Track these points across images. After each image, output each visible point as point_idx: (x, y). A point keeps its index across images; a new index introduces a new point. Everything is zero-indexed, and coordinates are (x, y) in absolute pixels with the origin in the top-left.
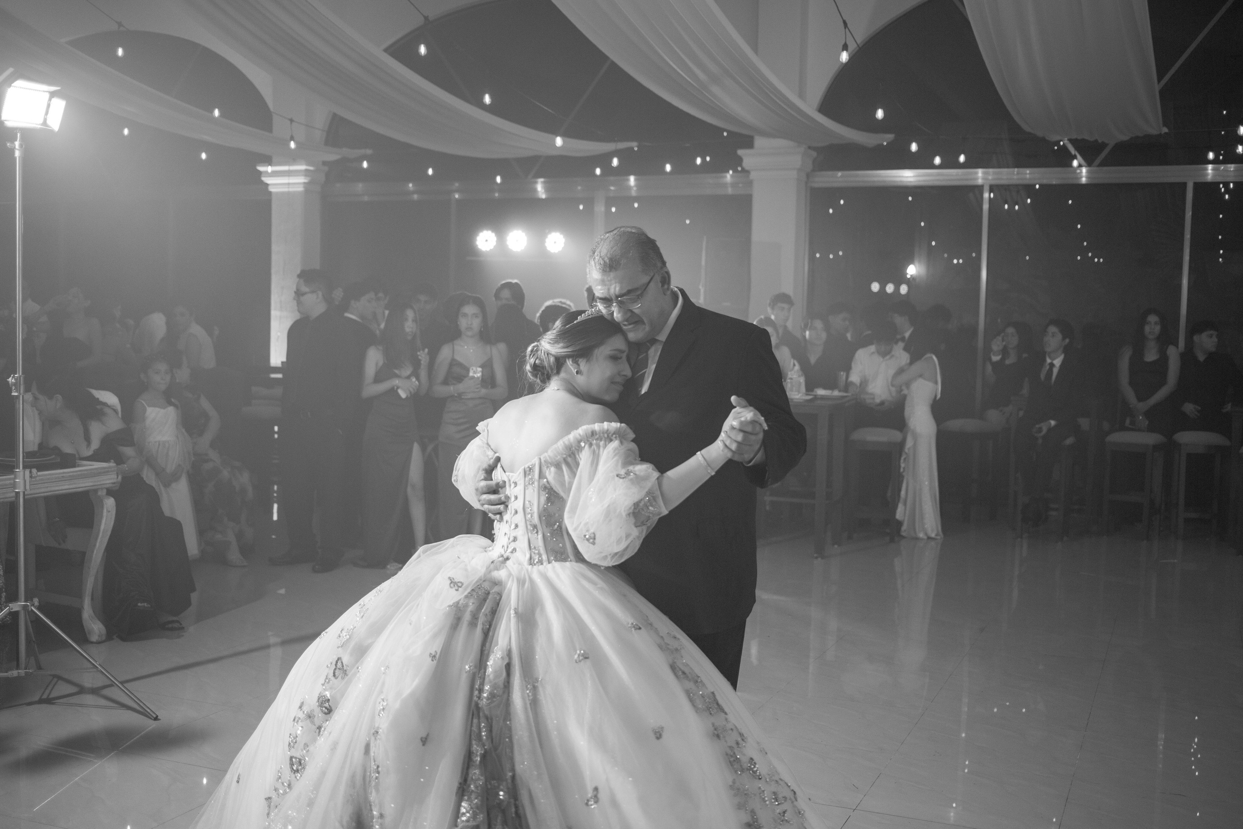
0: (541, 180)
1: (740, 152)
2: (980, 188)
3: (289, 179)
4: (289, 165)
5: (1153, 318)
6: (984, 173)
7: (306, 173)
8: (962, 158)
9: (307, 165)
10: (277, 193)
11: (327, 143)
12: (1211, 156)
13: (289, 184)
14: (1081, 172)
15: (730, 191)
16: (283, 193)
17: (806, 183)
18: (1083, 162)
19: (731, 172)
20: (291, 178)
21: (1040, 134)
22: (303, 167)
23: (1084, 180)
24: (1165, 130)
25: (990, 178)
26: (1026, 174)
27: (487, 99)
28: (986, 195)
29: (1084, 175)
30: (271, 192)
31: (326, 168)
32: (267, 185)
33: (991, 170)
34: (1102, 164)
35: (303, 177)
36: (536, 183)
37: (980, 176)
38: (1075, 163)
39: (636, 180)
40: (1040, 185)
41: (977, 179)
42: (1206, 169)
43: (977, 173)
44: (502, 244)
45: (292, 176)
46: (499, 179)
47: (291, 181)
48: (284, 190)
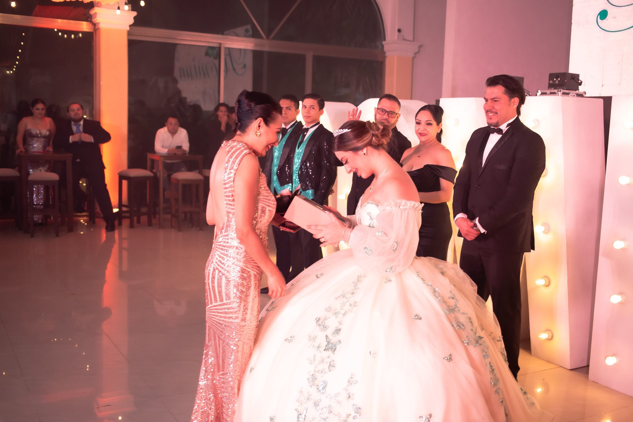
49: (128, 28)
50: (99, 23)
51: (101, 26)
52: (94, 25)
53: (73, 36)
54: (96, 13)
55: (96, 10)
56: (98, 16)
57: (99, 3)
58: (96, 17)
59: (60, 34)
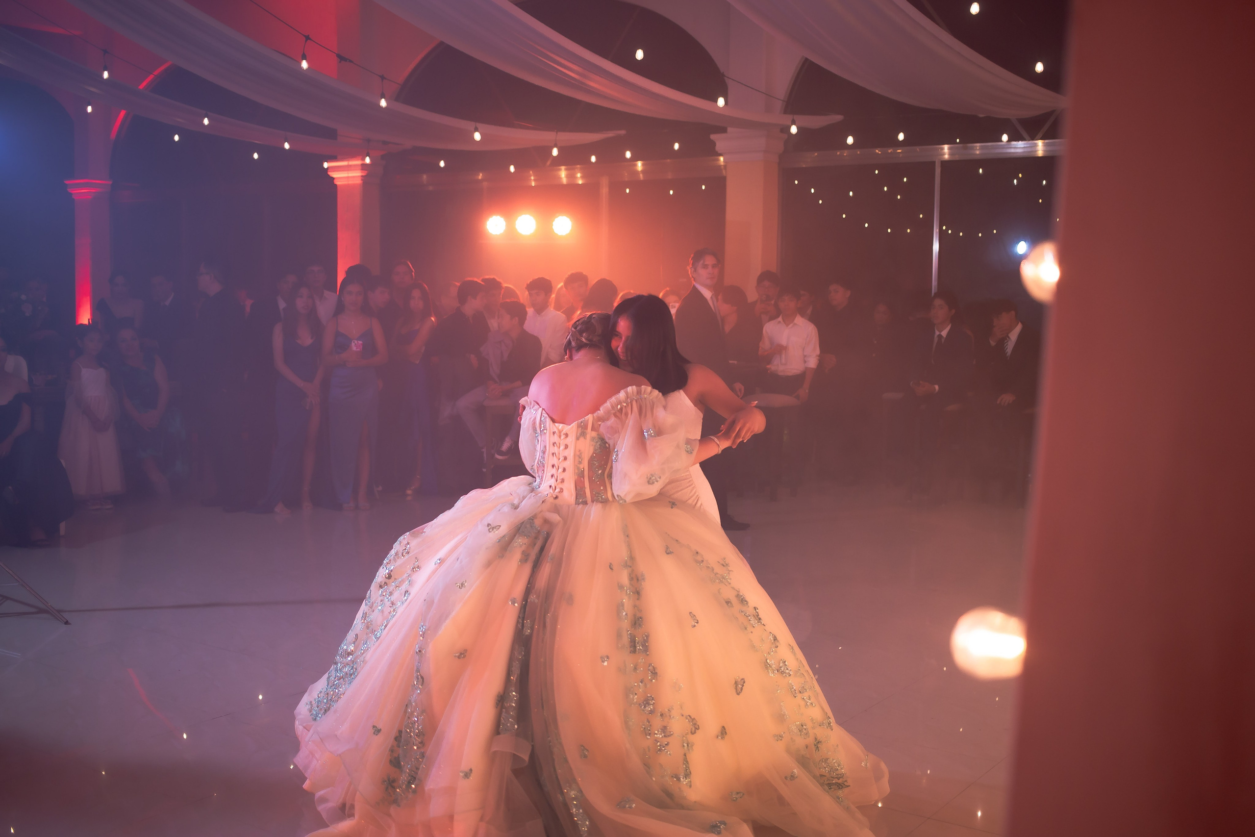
0: (563, 168)
1: (713, 137)
2: (935, 165)
4: (348, 161)
7: (364, 167)
10: (340, 185)
13: (348, 177)
16: (345, 186)
17: (780, 164)
20: (349, 172)
22: (360, 162)
23: (1040, 153)
28: (938, 171)
30: (336, 185)
32: (333, 179)
35: (359, 171)
36: (560, 170)
38: (1005, 138)
39: (643, 165)
41: (937, 155)
43: (943, 149)
44: (511, 228)
45: (351, 170)
46: (512, 169)
47: (350, 175)
48: (346, 183)
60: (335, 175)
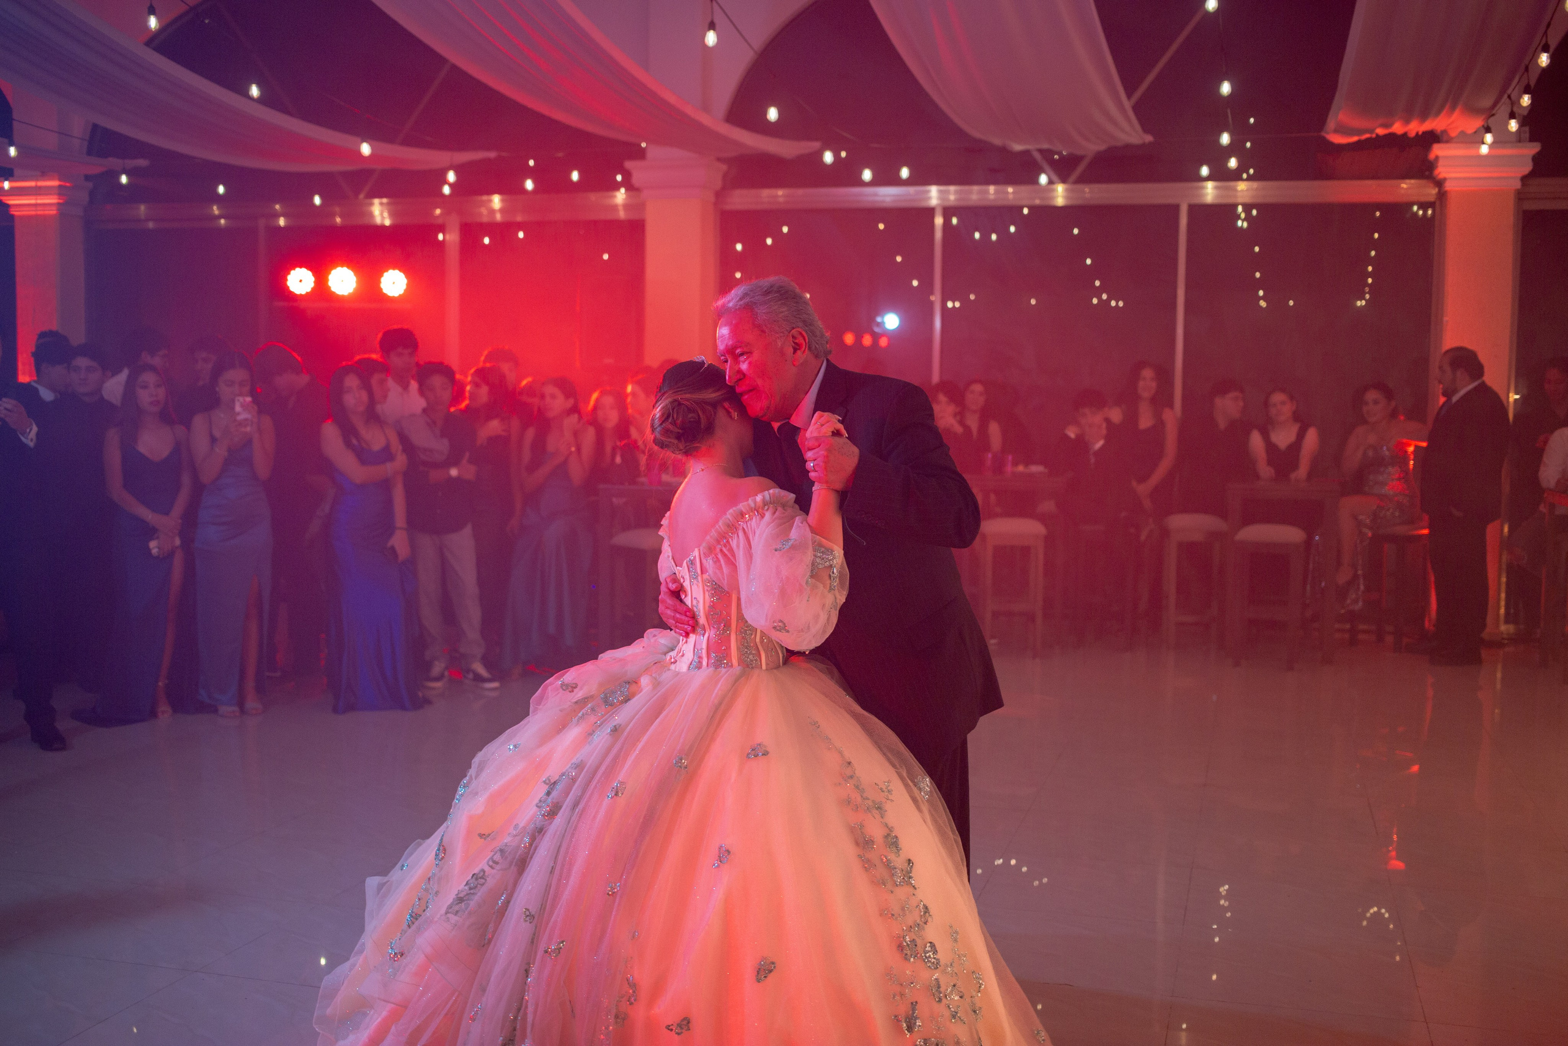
0: (376, 201)
1: (628, 165)
2: (930, 212)
3: (36, 199)
4: (37, 180)
5: (1147, 373)
6: (940, 192)
7: (60, 191)
8: (905, 173)
9: (60, 180)
10: (21, 217)
11: (89, 153)
12: (1205, 171)
13: (36, 205)
14: (1054, 190)
15: (622, 215)
16: (30, 217)
17: (716, 204)
18: (1055, 178)
19: (623, 190)
20: (39, 197)
21: (997, 141)
22: (55, 183)
24: (1149, 138)
25: (952, 197)
26: (1008, 193)
27: (255, 91)
28: (939, 221)
29: (1060, 195)
30: (13, 216)
31: (90, 185)
32: (8, 206)
33: (952, 188)
34: (1077, 182)
35: (56, 197)
36: (372, 204)
37: (934, 195)
38: (1043, 179)
39: (502, 201)
40: (1030, 208)
41: (930, 198)
42: (1203, 188)
44: (321, 286)
45: (40, 195)
46: (317, 200)
47: (39, 201)
48: (33, 213)
49: (1518, 185)
50: (1445, 179)
51: (1448, 186)
52: (1439, 184)
53: (1430, 212)
54: (1437, 158)
55: (1438, 151)
56: (1441, 163)
57: (1444, 132)
58: (1437, 167)
59: (1415, 208)
60: (12, 201)
